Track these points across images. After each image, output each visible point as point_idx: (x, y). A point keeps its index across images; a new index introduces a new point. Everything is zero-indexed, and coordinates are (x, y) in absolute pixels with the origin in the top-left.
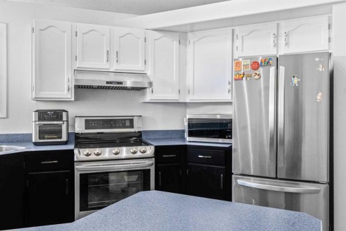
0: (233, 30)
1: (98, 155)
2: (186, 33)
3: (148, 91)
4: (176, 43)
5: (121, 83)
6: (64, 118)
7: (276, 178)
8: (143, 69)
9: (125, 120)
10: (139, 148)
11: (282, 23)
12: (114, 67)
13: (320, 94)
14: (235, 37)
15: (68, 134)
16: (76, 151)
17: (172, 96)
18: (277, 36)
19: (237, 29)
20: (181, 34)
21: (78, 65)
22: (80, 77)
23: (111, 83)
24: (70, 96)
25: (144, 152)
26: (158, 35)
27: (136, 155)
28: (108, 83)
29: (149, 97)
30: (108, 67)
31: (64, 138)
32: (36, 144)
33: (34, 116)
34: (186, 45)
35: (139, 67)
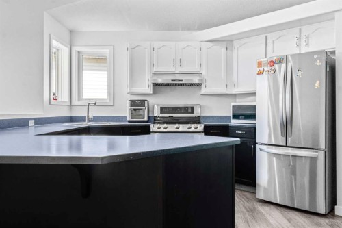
0: (266, 37)
1: (165, 128)
2: (232, 41)
3: (203, 86)
4: (224, 50)
5: (181, 81)
6: (146, 105)
7: (286, 146)
8: (199, 70)
9: (188, 107)
10: (193, 125)
11: (304, 28)
12: (179, 70)
13: (318, 82)
14: (268, 41)
15: (149, 117)
16: (152, 126)
17: (221, 89)
18: (299, 39)
19: (269, 35)
20: (228, 42)
21: (155, 70)
22: (155, 77)
23: (174, 81)
24: (150, 90)
25: (196, 128)
26: (210, 44)
27: (191, 130)
28: (172, 81)
29: (204, 90)
30: (174, 70)
31: (146, 119)
32: (129, 121)
33: (128, 104)
34: (232, 50)
35: (196, 69)
